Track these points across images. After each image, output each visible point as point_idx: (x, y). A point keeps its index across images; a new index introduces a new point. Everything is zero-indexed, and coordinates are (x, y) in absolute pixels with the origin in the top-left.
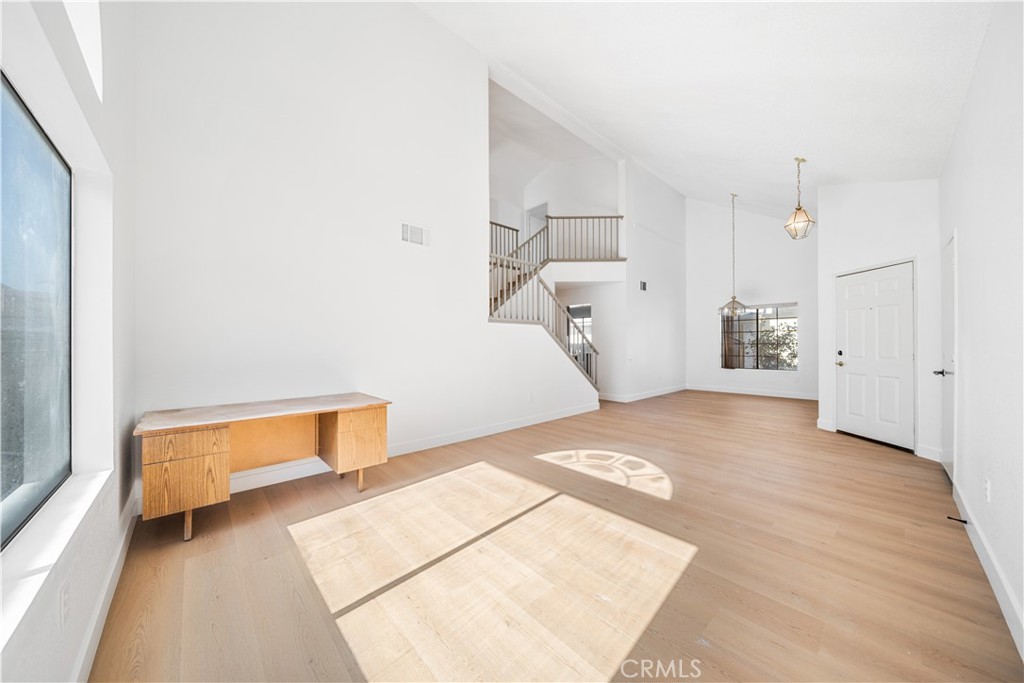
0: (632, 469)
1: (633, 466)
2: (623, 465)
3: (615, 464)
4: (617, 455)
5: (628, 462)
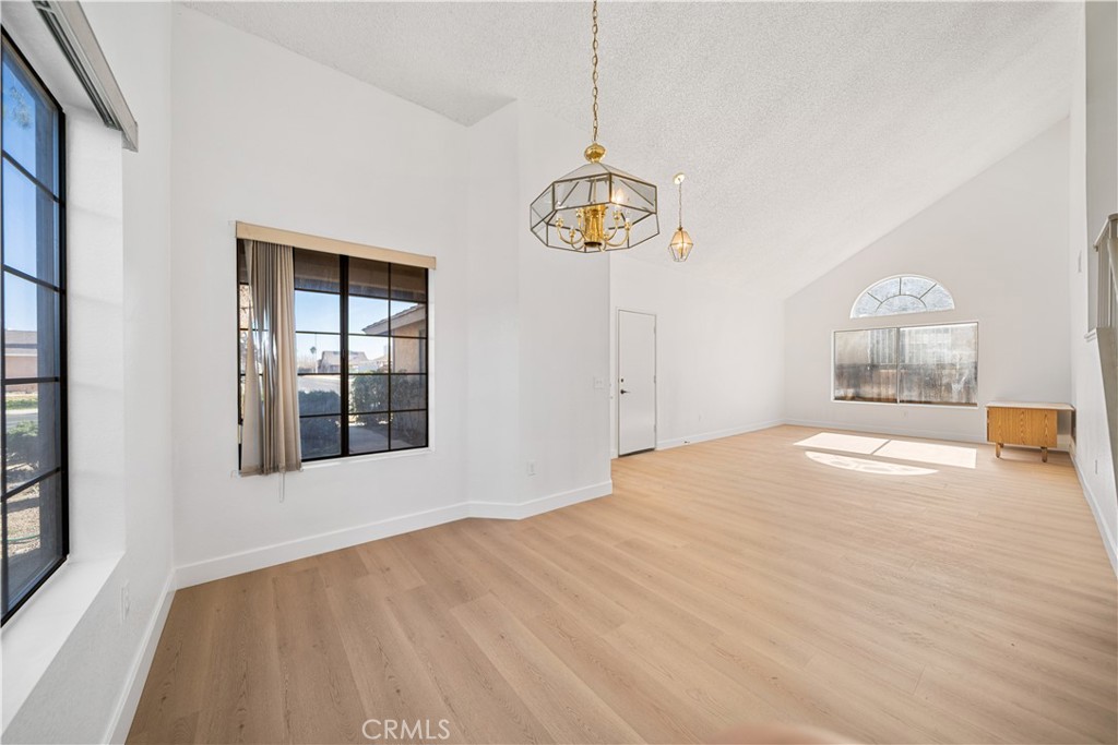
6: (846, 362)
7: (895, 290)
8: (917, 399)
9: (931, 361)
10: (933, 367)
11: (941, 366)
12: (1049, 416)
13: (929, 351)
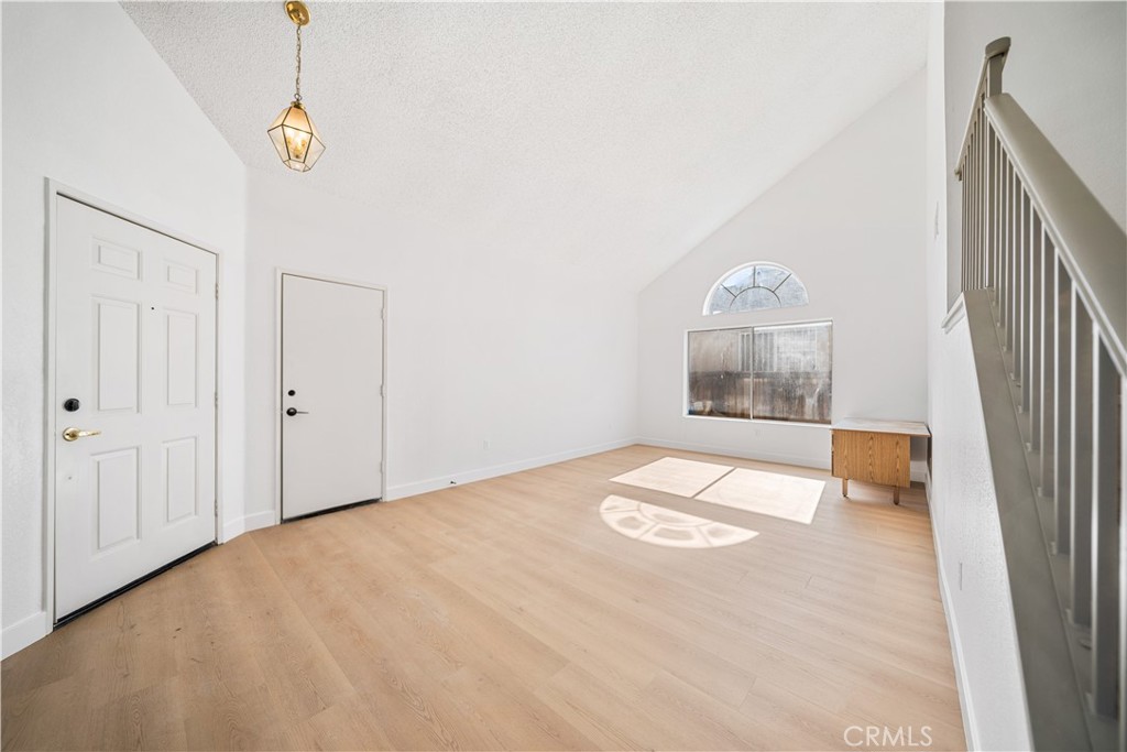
0: (633, 519)
1: (631, 522)
2: (644, 523)
3: (652, 523)
4: (650, 538)
5: (636, 527)
6: (700, 370)
7: (749, 282)
8: (768, 414)
9: (786, 369)
10: (787, 376)
11: (796, 375)
12: (901, 443)
13: (783, 355)
